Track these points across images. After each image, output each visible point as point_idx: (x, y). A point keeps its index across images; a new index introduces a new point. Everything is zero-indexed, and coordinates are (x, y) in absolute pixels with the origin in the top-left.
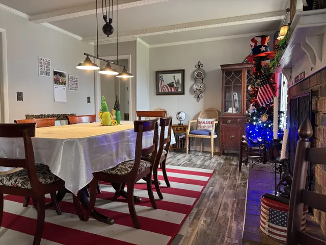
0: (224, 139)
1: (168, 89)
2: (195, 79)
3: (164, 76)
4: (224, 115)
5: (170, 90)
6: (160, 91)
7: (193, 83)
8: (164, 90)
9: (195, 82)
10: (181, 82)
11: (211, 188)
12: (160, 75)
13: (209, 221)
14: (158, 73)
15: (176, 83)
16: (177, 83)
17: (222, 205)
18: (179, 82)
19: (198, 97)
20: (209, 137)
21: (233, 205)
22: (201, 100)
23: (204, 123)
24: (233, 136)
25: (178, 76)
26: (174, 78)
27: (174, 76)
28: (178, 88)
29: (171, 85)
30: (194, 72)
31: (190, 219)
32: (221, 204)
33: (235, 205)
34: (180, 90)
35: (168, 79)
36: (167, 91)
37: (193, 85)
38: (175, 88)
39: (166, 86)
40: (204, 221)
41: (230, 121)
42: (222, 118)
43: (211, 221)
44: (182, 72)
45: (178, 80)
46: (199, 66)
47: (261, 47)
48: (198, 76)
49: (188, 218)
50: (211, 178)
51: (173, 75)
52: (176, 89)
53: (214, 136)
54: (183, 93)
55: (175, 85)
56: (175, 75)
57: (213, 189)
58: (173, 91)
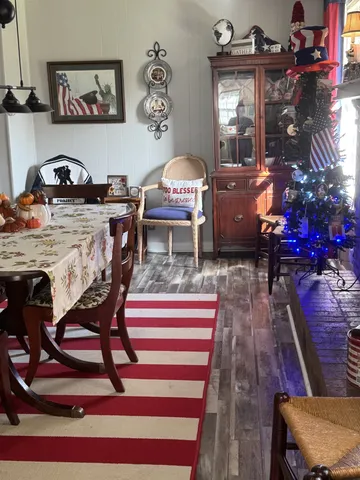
0: (222, 225)
1: (83, 110)
2: (149, 86)
3: (71, 75)
4: (220, 172)
5: (88, 112)
6: (62, 113)
7: (145, 94)
8: (72, 112)
9: (149, 93)
10: (114, 92)
11: (226, 330)
12: (60, 72)
13: (246, 385)
14: (53, 67)
15: (102, 93)
16: (106, 93)
17: (259, 358)
18: (109, 92)
19: (158, 129)
20: (188, 223)
21: (277, 355)
22: (166, 136)
23: (175, 191)
24: (240, 217)
25: (108, 77)
26: (98, 83)
27: (96, 77)
28: (108, 105)
29: (90, 99)
30: (146, 67)
31: (214, 387)
32: (256, 356)
33: (280, 354)
34: (113, 111)
35: (81, 82)
36: (81, 113)
37: (145, 98)
38: (102, 105)
39: (76, 100)
40: (239, 388)
41: (233, 184)
42: (217, 178)
43: (251, 386)
44: (116, 65)
45: (108, 88)
46: (157, 54)
47: (313, 52)
48: (155, 78)
49: (210, 386)
50: (219, 311)
51: (94, 72)
52: (104, 107)
53: (199, 221)
54: (120, 118)
55: (99, 97)
56: (100, 73)
57: (230, 332)
58: (96, 113)
